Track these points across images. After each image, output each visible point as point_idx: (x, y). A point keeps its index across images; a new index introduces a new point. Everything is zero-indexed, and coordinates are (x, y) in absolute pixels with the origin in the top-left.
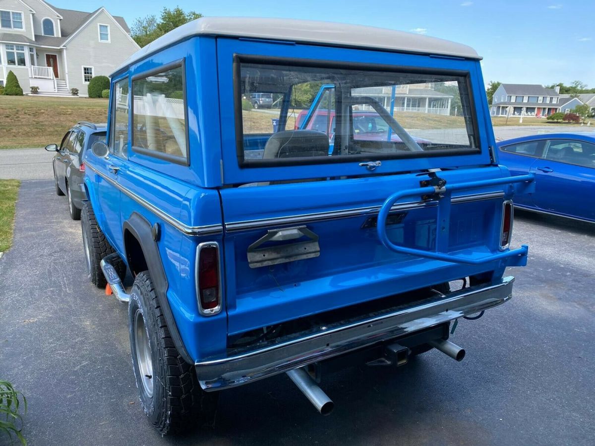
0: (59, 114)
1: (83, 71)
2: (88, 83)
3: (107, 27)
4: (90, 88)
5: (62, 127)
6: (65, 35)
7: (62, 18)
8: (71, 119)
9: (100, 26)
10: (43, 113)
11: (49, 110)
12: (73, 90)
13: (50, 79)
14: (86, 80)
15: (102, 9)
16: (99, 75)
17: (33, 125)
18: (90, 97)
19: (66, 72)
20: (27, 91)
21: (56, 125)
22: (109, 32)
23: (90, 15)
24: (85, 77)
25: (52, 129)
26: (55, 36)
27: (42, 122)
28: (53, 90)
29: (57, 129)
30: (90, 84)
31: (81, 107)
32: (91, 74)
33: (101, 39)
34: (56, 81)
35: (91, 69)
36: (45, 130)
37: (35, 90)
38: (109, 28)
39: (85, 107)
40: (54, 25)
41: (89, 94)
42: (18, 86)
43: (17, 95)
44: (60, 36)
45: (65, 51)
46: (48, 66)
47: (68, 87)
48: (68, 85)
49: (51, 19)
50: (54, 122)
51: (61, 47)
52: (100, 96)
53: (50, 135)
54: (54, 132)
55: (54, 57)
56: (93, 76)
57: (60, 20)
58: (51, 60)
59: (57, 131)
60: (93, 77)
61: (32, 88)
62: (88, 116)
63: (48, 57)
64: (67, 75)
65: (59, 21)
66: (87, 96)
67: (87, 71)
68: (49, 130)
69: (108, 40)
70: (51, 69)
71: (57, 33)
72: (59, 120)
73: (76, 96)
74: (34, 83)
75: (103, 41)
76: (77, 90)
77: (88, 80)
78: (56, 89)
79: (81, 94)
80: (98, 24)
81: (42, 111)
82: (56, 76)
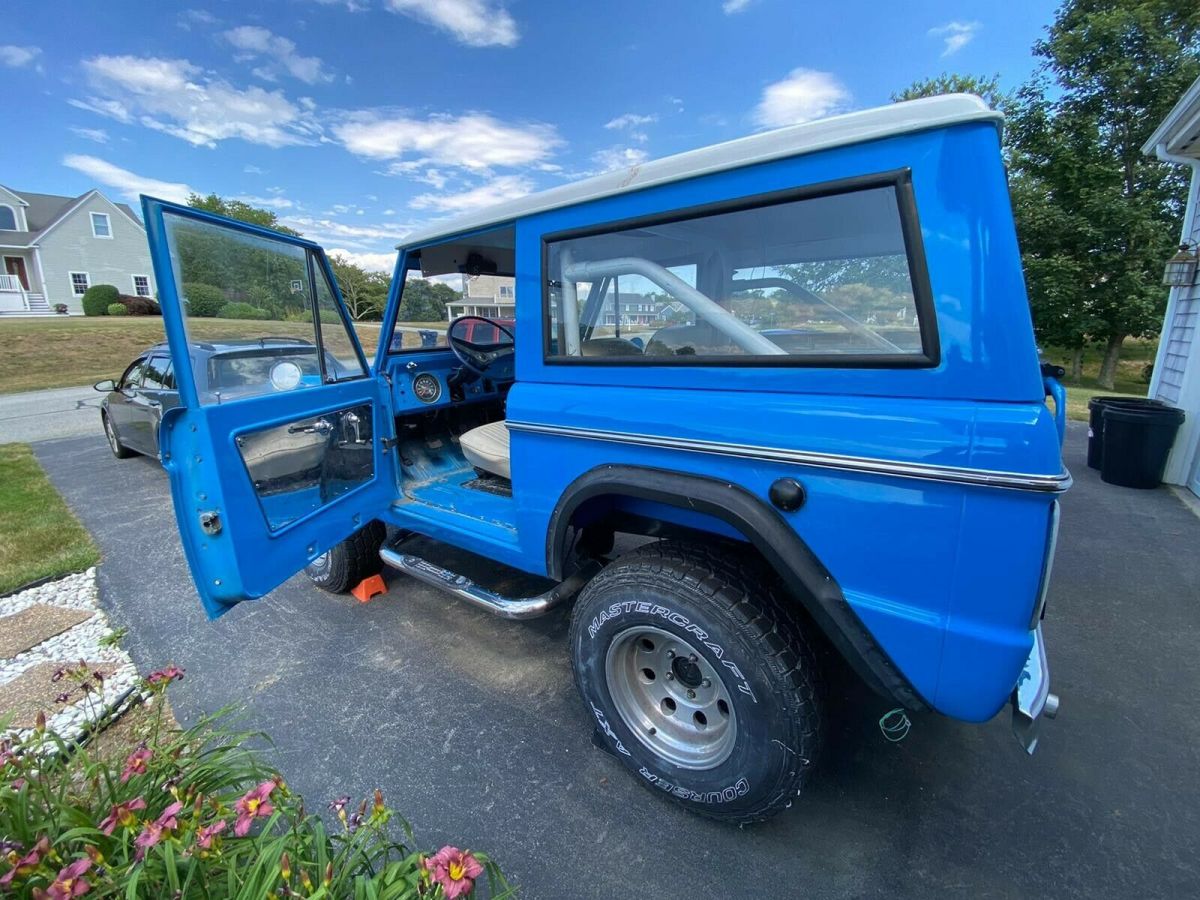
0: (50, 340)
1: (71, 278)
2: (82, 295)
3: (105, 216)
4: (85, 301)
5: (57, 358)
6: (35, 229)
7: (27, 204)
8: (71, 346)
9: (94, 215)
10: (20, 341)
11: (31, 335)
12: (57, 306)
13: (16, 292)
14: (77, 292)
15: (93, 193)
16: (99, 283)
17: (7, 359)
18: (89, 313)
19: (43, 280)
21: (46, 356)
22: (109, 224)
23: (73, 202)
24: (76, 287)
25: (40, 363)
26: (18, 230)
27: (22, 354)
28: (22, 308)
29: (50, 362)
30: (85, 297)
31: (85, 329)
32: (85, 282)
33: (97, 233)
34: (26, 296)
35: (84, 276)
36: (29, 365)
38: (108, 219)
39: (92, 329)
40: (15, 214)
41: (85, 312)
44: (27, 230)
45: (37, 252)
46: (10, 273)
47: (48, 303)
48: (47, 298)
49: (11, 207)
50: (42, 353)
51: (31, 246)
52: (105, 313)
53: (39, 372)
54: (44, 367)
55: (19, 261)
56: (90, 285)
57: (25, 207)
58: (14, 264)
59: (50, 365)
60: (89, 287)
62: (100, 340)
63: (9, 261)
64: (44, 287)
65: (22, 210)
66: (84, 314)
67: (77, 278)
68: (35, 365)
69: (108, 234)
70: (16, 278)
71: (22, 226)
72: (51, 349)
73: (63, 315)
75: (100, 236)
76: (65, 306)
77: (82, 292)
78: (28, 307)
79: (71, 311)
80: (91, 213)
81: (20, 338)
82: (26, 286)
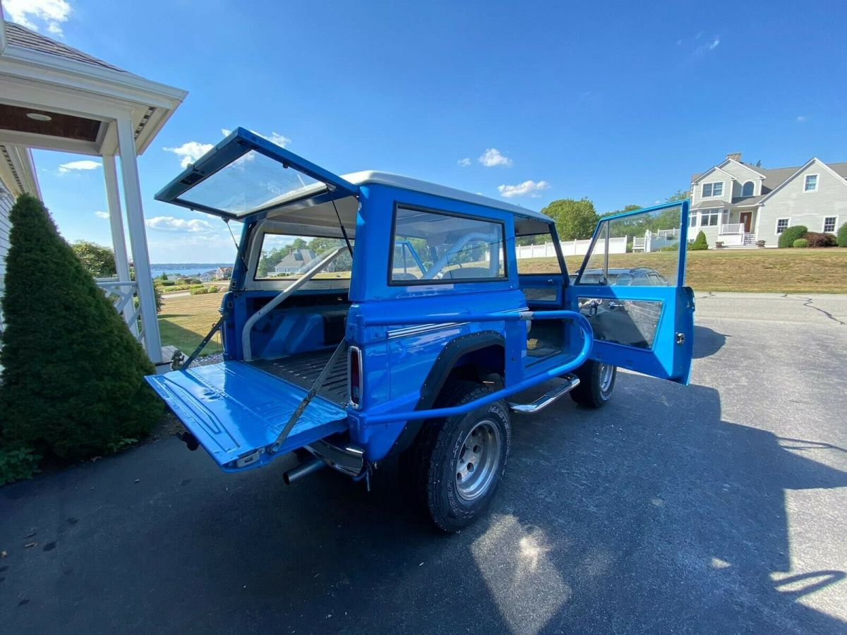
1: (777, 223)
2: (780, 234)
3: (814, 177)
4: (780, 239)
6: (764, 193)
7: (765, 178)
9: (808, 177)
12: (760, 241)
13: (739, 234)
14: (778, 232)
15: (813, 161)
18: (780, 247)
19: (758, 226)
20: (712, 246)
22: (818, 181)
24: (779, 229)
26: (754, 195)
28: (739, 244)
30: (783, 234)
32: (786, 224)
33: (805, 190)
34: (744, 236)
35: (787, 220)
37: (719, 245)
38: (818, 177)
40: (755, 186)
41: (779, 245)
42: (705, 243)
43: (701, 249)
44: (759, 194)
45: (760, 208)
46: (740, 223)
47: (755, 240)
48: (756, 238)
49: (747, 181)
51: (758, 204)
52: (790, 246)
55: (749, 215)
56: (789, 226)
57: (763, 179)
58: (746, 217)
60: (788, 228)
61: (717, 243)
63: (743, 215)
64: (758, 230)
65: (761, 180)
67: (782, 222)
69: (815, 188)
70: (742, 225)
71: (757, 191)
73: (760, 248)
74: (720, 239)
75: (809, 191)
76: (764, 242)
77: (782, 232)
78: (743, 243)
79: (769, 245)
80: (806, 176)
82: (747, 230)
